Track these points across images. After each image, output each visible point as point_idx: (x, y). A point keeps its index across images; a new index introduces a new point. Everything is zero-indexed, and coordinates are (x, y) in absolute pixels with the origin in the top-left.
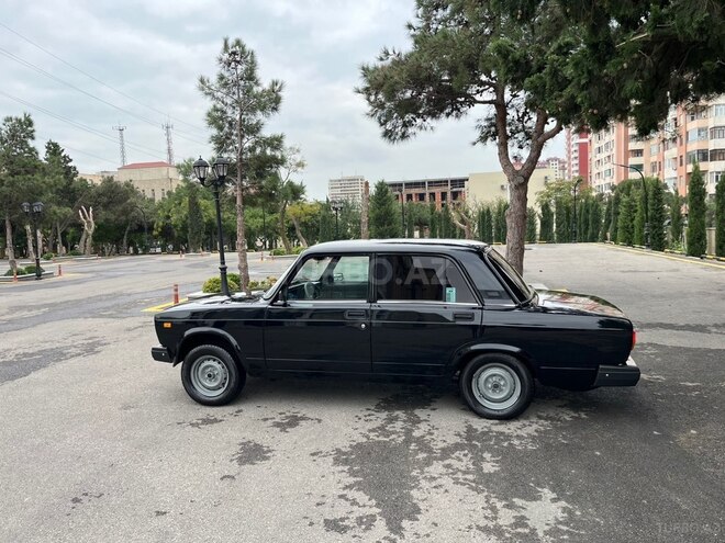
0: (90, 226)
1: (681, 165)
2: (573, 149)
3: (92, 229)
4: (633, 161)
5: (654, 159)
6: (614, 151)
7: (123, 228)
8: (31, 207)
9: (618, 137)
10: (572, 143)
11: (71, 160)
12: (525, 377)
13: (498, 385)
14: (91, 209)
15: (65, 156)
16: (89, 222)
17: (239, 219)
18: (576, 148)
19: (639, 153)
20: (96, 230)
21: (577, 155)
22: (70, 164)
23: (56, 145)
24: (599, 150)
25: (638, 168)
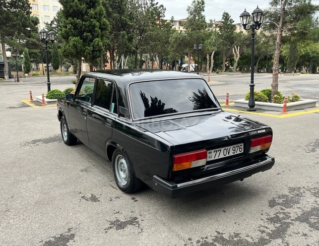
0: (236, 57)
3: (238, 58)
7: (257, 58)
8: (198, 47)
11: (234, 21)
14: (239, 48)
15: (231, 20)
16: (237, 54)
17: (277, 52)
20: (240, 59)
22: (233, 24)
23: (227, 14)
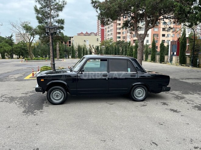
1: (132, 37)
2: (99, 30)
4: (118, 35)
5: (124, 35)
6: (113, 32)
9: (114, 28)
10: (99, 28)
12: (146, 89)
13: (140, 93)
18: (100, 30)
19: (119, 33)
21: (100, 32)
24: (109, 31)
25: (119, 37)
